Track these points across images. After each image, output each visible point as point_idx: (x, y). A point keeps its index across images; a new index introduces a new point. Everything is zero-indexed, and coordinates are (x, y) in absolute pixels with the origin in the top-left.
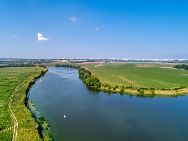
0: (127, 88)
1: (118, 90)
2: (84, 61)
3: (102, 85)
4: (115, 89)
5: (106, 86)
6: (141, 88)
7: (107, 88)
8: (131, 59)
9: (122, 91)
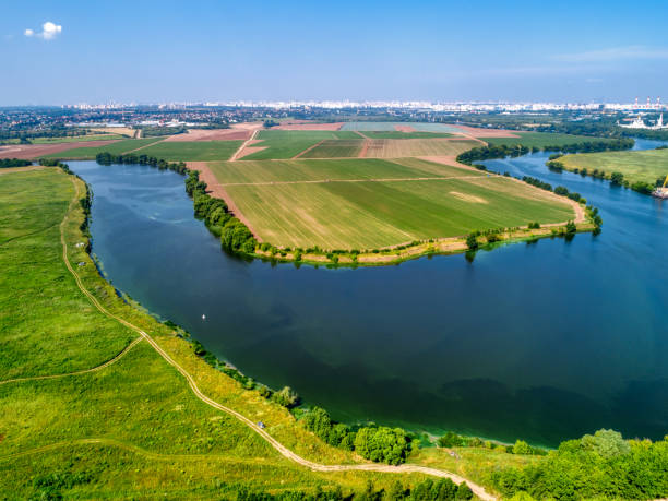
0: (309, 251)
1: (290, 256)
2: (191, 128)
3: (257, 247)
4: (285, 255)
5: (266, 249)
6: (334, 252)
7: (269, 254)
8: (353, 105)
9: (299, 258)
